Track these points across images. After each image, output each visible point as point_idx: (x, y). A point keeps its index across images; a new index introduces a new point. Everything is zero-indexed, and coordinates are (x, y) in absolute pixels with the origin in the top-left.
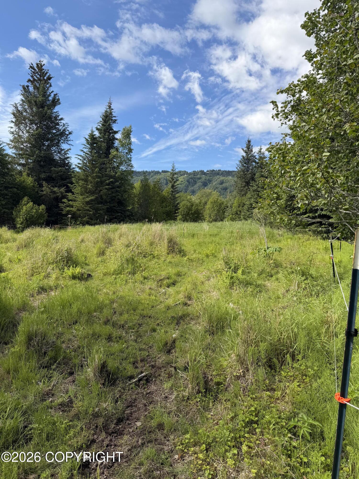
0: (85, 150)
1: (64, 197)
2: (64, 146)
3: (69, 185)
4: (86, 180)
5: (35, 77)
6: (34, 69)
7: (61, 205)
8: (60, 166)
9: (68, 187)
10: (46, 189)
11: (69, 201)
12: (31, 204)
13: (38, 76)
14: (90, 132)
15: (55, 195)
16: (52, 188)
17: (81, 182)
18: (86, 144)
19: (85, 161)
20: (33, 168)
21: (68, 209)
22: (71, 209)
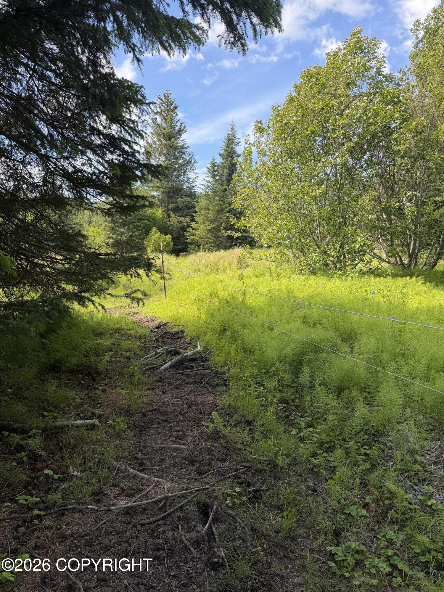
0: (207, 179)
1: (189, 226)
2: (191, 175)
3: (193, 214)
4: (208, 209)
5: (162, 107)
6: (162, 100)
7: (186, 233)
8: (186, 196)
9: (192, 216)
10: (174, 219)
11: (193, 229)
12: (159, 234)
13: (166, 106)
14: (212, 160)
15: (181, 225)
16: (178, 218)
17: (203, 211)
18: (208, 173)
19: (207, 190)
20: (162, 199)
21: (192, 237)
22: (195, 237)
